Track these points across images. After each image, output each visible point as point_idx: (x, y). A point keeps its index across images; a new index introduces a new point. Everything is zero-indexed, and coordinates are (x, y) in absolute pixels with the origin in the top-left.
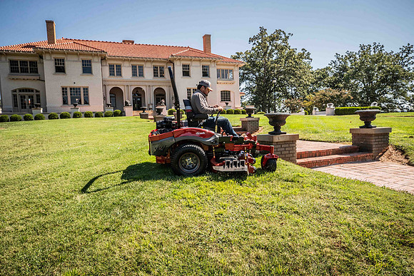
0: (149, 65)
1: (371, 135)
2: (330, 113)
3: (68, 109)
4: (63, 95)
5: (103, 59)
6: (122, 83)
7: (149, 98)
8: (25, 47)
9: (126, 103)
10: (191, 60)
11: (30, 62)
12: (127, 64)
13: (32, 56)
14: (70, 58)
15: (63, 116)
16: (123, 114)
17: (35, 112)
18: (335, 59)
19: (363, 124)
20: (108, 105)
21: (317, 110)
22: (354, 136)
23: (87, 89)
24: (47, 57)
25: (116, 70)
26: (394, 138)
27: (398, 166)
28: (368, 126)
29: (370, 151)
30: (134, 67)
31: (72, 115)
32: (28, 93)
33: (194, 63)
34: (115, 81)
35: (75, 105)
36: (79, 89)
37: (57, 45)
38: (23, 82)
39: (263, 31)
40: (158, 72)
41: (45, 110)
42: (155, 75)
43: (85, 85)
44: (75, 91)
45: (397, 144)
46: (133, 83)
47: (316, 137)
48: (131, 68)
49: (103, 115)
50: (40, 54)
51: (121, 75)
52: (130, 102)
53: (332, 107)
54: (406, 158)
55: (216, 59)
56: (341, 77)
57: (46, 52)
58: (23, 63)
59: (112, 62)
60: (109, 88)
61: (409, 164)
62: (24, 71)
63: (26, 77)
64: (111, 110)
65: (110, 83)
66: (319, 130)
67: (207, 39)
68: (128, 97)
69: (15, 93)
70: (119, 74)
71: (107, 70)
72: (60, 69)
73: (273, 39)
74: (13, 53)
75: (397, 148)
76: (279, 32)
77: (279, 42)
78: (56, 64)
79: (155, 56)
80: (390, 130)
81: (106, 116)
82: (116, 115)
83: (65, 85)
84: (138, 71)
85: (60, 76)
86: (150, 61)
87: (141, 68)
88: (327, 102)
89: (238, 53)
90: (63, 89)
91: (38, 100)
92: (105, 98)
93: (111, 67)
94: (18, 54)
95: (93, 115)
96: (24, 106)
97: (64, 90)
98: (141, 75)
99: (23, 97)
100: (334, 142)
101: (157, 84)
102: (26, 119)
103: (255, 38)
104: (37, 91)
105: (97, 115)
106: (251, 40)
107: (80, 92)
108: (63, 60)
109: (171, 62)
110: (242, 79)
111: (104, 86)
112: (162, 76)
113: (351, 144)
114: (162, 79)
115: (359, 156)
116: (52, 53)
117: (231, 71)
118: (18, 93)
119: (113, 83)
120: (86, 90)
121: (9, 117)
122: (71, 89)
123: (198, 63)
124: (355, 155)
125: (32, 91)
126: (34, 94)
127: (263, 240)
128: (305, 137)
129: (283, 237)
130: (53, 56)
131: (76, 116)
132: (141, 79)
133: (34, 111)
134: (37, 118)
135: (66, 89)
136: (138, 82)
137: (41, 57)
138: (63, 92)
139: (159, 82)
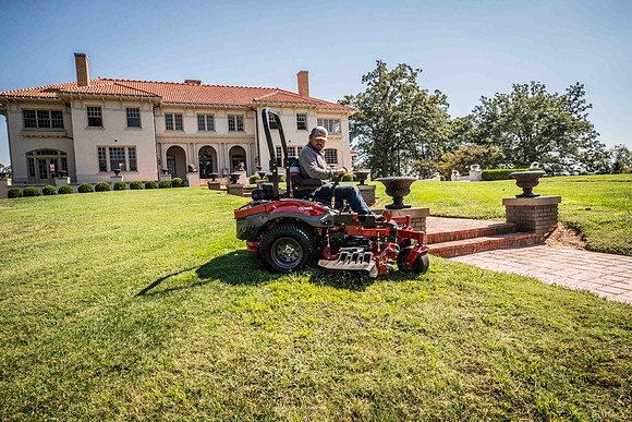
0: (221, 114)
1: (533, 208)
2: (475, 178)
3: (107, 178)
4: (100, 157)
5: (157, 107)
6: (183, 140)
7: (223, 161)
8: (45, 91)
9: (190, 168)
10: (281, 106)
11: (52, 112)
12: (190, 113)
13: (55, 103)
14: (108, 105)
15: (100, 188)
16: (185, 184)
17: (60, 183)
18: (480, 104)
19: (520, 191)
20: (164, 171)
21: (458, 174)
22: (509, 208)
23: (134, 149)
24: (77, 104)
25: (174, 122)
26: (565, 211)
27: (572, 251)
28: (527, 194)
29: (532, 230)
30: (201, 118)
31: (112, 187)
32: (50, 156)
33: (285, 111)
34: (173, 138)
35: (117, 172)
36: (123, 149)
37: (90, 88)
38: (42, 140)
39: (381, 66)
40: (235, 124)
41: (74, 180)
42: (231, 128)
43: (131, 144)
44: (117, 152)
45: (569, 219)
46: (200, 140)
47: (456, 211)
48: (196, 119)
49: (157, 185)
50: (66, 101)
51: (182, 129)
52: (195, 166)
53: (478, 169)
54: (582, 239)
55: (316, 105)
56: (489, 128)
57: (74, 98)
58: (43, 113)
59: (169, 111)
60: (165, 148)
61: (587, 248)
62: (44, 124)
63: (46, 134)
64: (168, 179)
65: (167, 140)
66: (460, 201)
67: (303, 77)
68: (193, 159)
69: (31, 157)
70: (180, 127)
71: (162, 122)
72: (95, 121)
73: (394, 77)
74: (28, 100)
75: (570, 226)
76: (403, 67)
77: (403, 81)
78: (89, 114)
79: (231, 102)
80: (559, 199)
81: (161, 187)
82: (175, 185)
83: (101, 144)
84: (206, 123)
85: (95, 131)
86: (224, 109)
87: (211, 118)
88: (470, 163)
89: (347, 97)
90: (99, 149)
91: (65, 166)
92: (160, 162)
93: (168, 117)
94: (35, 100)
95: (143, 185)
96: (44, 174)
97: (101, 150)
98: (211, 128)
99: (42, 162)
100: (481, 218)
101: (233, 141)
102: (47, 192)
103: (370, 76)
104: (63, 153)
105: (149, 186)
106: (365, 79)
107: (123, 153)
108: (100, 109)
109: (253, 109)
110: (354, 133)
111: (159, 144)
112: (241, 129)
113: (504, 221)
114: (240, 134)
115: (516, 238)
116: (84, 99)
117: (337, 121)
118: (35, 156)
119: (171, 140)
120: (132, 150)
121: (21, 191)
122: (111, 149)
123: (291, 111)
124: (511, 236)
125: (56, 153)
126: (59, 157)
127: (366, 382)
128: (439, 212)
129: (399, 376)
130: (86, 103)
131: (117, 187)
132: (211, 133)
133: (57, 181)
134: (62, 191)
135: (104, 149)
136: (206, 138)
137: (68, 105)
138: (100, 153)
139: (236, 138)
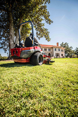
12: (43, 48)
33: (57, 48)
42: (49, 51)
84: (45, 50)
86: (48, 48)
87: (46, 49)
109: (52, 48)
114: (50, 51)
117: (63, 50)
132: (46, 51)
139: (49, 52)
